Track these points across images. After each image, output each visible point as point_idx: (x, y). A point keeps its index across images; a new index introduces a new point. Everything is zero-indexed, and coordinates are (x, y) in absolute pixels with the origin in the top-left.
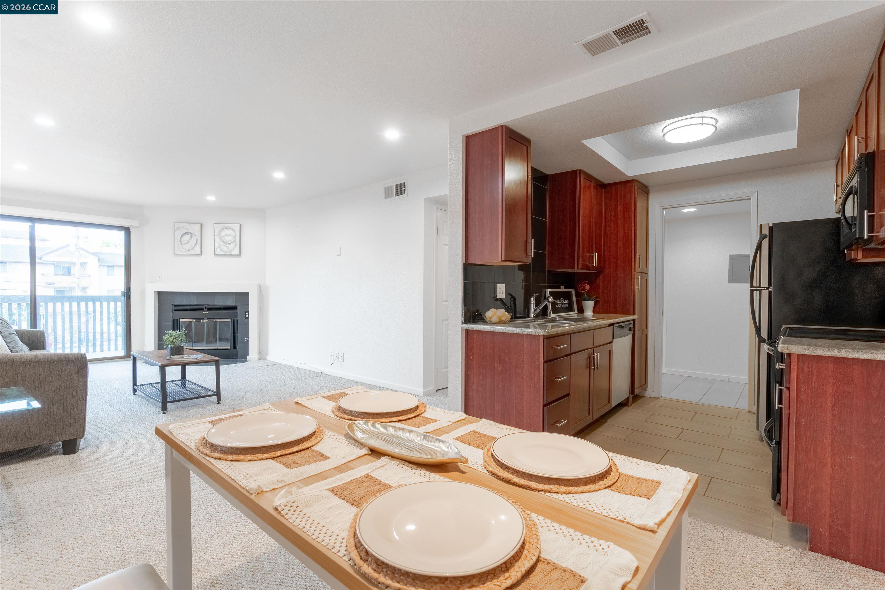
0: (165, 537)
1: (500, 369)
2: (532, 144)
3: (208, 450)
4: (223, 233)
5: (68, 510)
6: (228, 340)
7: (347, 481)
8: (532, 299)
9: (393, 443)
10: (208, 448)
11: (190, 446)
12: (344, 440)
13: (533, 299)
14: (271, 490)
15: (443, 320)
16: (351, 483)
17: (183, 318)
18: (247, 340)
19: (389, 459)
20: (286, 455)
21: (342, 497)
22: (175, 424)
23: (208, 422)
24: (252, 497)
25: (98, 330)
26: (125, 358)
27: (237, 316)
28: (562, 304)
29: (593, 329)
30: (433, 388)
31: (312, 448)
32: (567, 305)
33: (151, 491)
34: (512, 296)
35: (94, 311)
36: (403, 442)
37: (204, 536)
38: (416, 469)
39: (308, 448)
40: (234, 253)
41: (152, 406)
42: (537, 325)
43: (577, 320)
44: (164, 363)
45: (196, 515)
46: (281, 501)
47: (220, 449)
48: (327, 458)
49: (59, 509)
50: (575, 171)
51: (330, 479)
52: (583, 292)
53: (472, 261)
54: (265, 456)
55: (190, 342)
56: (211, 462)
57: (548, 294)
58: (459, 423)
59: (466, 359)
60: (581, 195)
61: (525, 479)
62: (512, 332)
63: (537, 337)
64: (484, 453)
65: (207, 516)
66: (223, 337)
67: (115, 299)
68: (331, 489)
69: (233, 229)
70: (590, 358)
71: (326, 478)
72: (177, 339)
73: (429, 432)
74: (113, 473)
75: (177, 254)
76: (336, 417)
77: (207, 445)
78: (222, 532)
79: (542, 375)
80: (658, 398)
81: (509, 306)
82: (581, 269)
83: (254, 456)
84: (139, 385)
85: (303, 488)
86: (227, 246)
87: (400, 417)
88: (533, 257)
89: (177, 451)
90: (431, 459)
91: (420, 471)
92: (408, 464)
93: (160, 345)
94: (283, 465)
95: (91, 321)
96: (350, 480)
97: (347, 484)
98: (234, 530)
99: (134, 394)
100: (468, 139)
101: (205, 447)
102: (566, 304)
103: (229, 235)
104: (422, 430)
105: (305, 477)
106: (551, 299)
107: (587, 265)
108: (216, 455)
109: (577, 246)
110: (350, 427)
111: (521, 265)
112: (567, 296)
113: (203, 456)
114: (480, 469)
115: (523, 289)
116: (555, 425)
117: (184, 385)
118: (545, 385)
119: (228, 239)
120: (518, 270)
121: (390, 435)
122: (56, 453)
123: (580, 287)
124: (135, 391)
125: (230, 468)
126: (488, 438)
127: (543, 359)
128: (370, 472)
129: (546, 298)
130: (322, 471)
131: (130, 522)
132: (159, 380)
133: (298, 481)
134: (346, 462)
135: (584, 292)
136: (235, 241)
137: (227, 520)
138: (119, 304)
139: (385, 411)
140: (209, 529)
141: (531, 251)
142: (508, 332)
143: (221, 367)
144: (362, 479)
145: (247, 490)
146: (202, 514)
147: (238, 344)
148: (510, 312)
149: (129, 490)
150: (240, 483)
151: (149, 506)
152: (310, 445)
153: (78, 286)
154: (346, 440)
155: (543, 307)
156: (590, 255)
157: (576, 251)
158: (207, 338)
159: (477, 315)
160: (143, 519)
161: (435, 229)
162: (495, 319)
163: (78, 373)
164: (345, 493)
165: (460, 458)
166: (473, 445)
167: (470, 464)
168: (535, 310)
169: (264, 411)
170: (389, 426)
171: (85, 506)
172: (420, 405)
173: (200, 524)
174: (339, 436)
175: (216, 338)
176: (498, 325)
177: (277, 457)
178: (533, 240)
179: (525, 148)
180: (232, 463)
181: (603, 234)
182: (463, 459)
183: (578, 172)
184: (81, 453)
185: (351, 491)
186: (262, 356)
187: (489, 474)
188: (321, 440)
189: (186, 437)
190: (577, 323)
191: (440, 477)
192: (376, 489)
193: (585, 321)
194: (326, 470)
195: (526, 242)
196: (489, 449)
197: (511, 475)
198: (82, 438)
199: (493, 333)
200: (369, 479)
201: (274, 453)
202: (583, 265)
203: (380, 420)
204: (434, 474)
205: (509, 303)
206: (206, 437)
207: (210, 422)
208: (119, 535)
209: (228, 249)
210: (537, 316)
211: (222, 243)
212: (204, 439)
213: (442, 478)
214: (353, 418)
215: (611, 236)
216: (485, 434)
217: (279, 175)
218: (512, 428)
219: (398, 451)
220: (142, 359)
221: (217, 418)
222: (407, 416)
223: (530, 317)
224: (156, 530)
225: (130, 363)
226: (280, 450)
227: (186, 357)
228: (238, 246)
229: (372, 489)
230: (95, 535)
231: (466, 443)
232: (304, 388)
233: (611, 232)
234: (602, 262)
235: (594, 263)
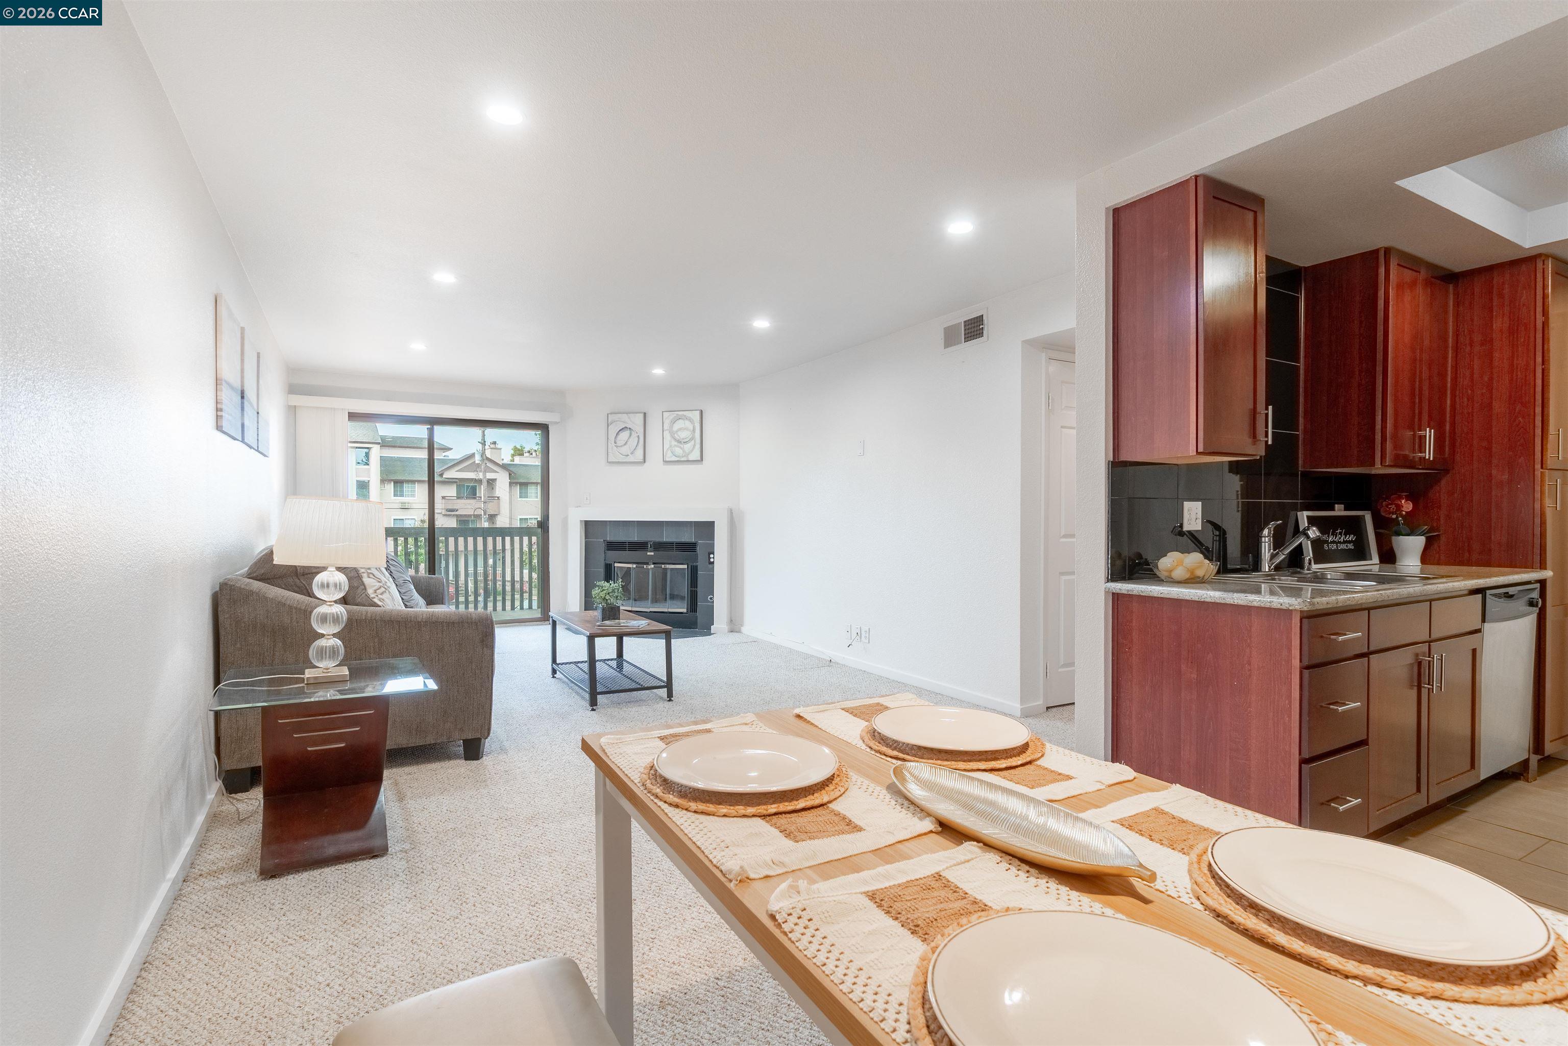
0: (594, 909)
1: (1194, 676)
2: (1267, 206)
3: (659, 787)
4: (676, 427)
5: (469, 845)
6: (683, 598)
7: (900, 881)
8: (1266, 532)
9: (981, 814)
10: (658, 785)
11: (632, 778)
12: (887, 797)
13: (1269, 533)
14: (762, 878)
15: (1060, 573)
16: (907, 887)
17: (619, 563)
18: (711, 599)
19: (979, 847)
20: (785, 813)
21: (892, 915)
22: (609, 736)
23: (658, 737)
24: (731, 886)
25: (508, 578)
26: (541, 621)
27: (696, 559)
28: (1340, 543)
29: (1426, 601)
30: (1040, 702)
31: (830, 805)
32: (1351, 546)
33: (575, 832)
34: (1216, 527)
35: (504, 550)
36: (1003, 815)
37: (650, 919)
38: (1036, 875)
39: (822, 805)
40: (691, 458)
41: (576, 697)
42: (1279, 587)
43: (1381, 580)
44: (595, 630)
45: (638, 882)
46: (781, 904)
47: (678, 788)
48: (858, 829)
49: (458, 841)
50: (1376, 252)
51: (866, 871)
52: (1394, 516)
53: (1126, 456)
54: (751, 810)
55: (629, 599)
56: (663, 810)
57: (1304, 523)
58: (1119, 789)
59: (1116, 652)
60: (1391, 303)
61: (1304, 942)
62: (1223, 602)
63: (1286, 613)
64: (1191, 864)
65: (653, 886)
66: (676, 593)
67: (528, 532)
68: (870, 894)
69: (687, 418)
70: (1420, 664)
71: (858, 870)
72: (611, 594)
73: (1056, 801)
74: (526, 796)
75: (610, 462)
76: (868, 750)
77: (658, 779)
78: (675, 918)
79: (1296, 694)
81: (1210, 546)
82: (1390, 466)
83: (732, 808)
84: (559, 664)
85: (817, 882)
86: (682, 446)
87: (993, 762)
88: (1270, 443)
89: (613, 783)
90: (1072, 861)
91: (1047, 882)
92: (1019, 863)
93: (588, 604)
94: (781, 832)
95: (499, 564)
96: (905, 881)
97: (900, 888)
98: (694, 917)
99: (554, 677)
100: (1117, 213)
101: (654, 781)
102: (1349, 542)
103: (685, 428)
104: (1042, 793)
105: (820, 862)
106: (1314, 533)
107: (1405, 457)
108: (671, 798)
109: (1380, 417)
110: (897, 772)
111: (1238, 461)
112: (1353, 526)
113: (652, 798)
114: (1185, 899)
115: (1238, 511)
116: (1330, 805)
117: (620, 667)
118: (1305, 718)
119: (683, 435)
120: (1229, 472)
121: (978, 799)
122: (455, 757)
123: (1387, 506)
124: (554, 672)
125: (693, 826)
126: (1194, 829)
127: (1301, 661)
128: (944, 870)
129: (1297, 532)
130: (851, 854)
131: (547, 877)
132: (586, 658)
133: (809, 867)
134: (895, 842)
135: (1397, 517)
136: (693, 438)
137: (683, 899)
138: (534, 539)
139: (962, 749)
140: (656, 908)
141: (1267, 433)
142: (1213, 601)
143: (673, 641)
144: (929, 883)
145: (721, 871)
146: (646, 881)
147: (698, 606)
148: (1212, 560)
149: (546, 825)
150: (711, 857)
151: (573, 855)
152: (826, 799)
153: (485, 514)
154: (890, 797)
155: (1291, 552)
156: (1414, 435)
157: (1378, 427)
158: (652, 594)
159: (1139, 564)
160: (564, 874)
161: (1043, 399)
162: (1179, 574)
163: (482, 641)
164: (898, 906)
165: (1137, 868)
166: (1161, 840)
167: (1159, 884)
168: (1273, 557)
169: (745, 726)
170: (973, 779)
171: (490, 842)
172: (1032, 741)
173: (644, 897)
174: (878, 788)
175: (666, 595)
176: (1186, 585)
177: (769, 815)
178: (1270, 408)
179: (1250, 215)
180: (697, 816)
181: (1449, 385)
182: (1145, 872)
183: (1382, 253)
184: (486, 760)
185: (909, 904)
186: (734, 627)
187: (1207, 912)
188: (844, 792)
189: (626, 761)
190: (1381, 587)
191: (1092, 904)
192: (958, 908)
193: (1404, 581)
194: (858, 852)
195: (1254, 413)
196: (1200, 857)
197: (1265, 926)
198: (487, 738)
199: (1178, 603)
200: (943, 885)
201: (765, 807)
202: (1397, 457)
203: (954, 764)
204: (1078, 894)
205: (1209, 539)
206: (655, 764)
207: (662, 738)
208: (532, 895)
209: (684, 451)
210: (1278, 568)
211: (674, 443)
212: (652, 767)
213: (1097, 907)
214: (901, 755)
215: (1473, 391)
216: (1185, 818)
217: (761, 324)
218: (1249, 813)
219: (994, 834)
220: (564, 624)
221: (671, 731)
222: (1006, 761)
223: (1260, 571)
224: (581, 896)
225: (548, 628)
226: (774, 803)
227: (624, 623)
228: (698, 446)
229: (951, 906)
230: (502, 889)
231: (1142, 835)
232: (803, 685)
233: (1472, 379)
234: (1447, 449)
235: (1425, 453)
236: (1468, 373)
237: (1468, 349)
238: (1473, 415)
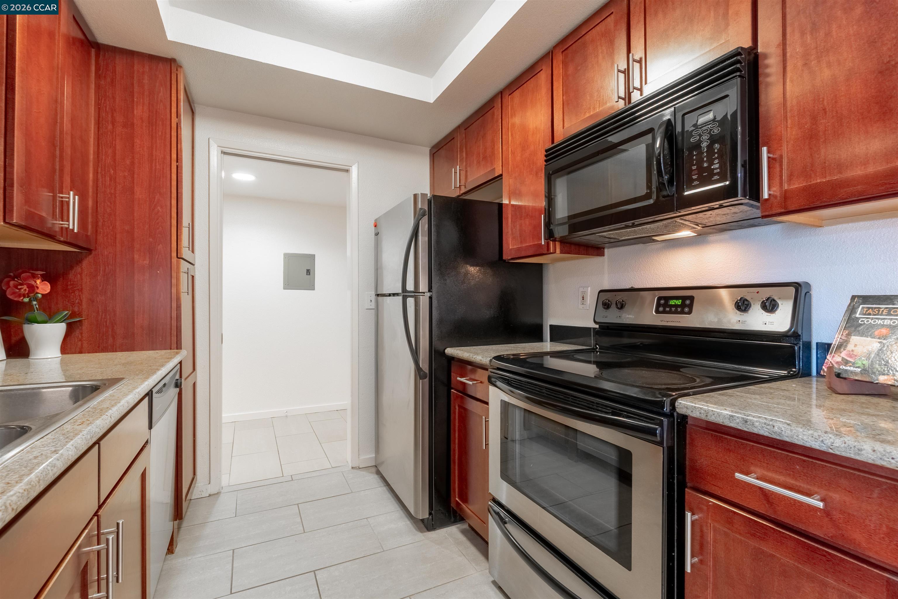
52: (26, 300)
80: (218, 493)
123: (16, 286)
135: (30, 301)
156: (54, 197)
215: (115, 170)
233: (114, 161)
234: (90, 227)
235: (68, 220)
236: (110, 151)
237: (110, 127)
238: (115, 197)
